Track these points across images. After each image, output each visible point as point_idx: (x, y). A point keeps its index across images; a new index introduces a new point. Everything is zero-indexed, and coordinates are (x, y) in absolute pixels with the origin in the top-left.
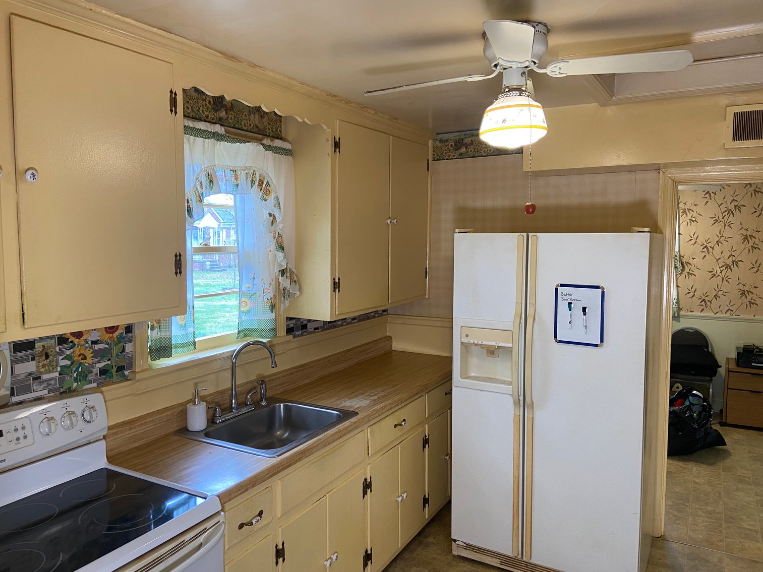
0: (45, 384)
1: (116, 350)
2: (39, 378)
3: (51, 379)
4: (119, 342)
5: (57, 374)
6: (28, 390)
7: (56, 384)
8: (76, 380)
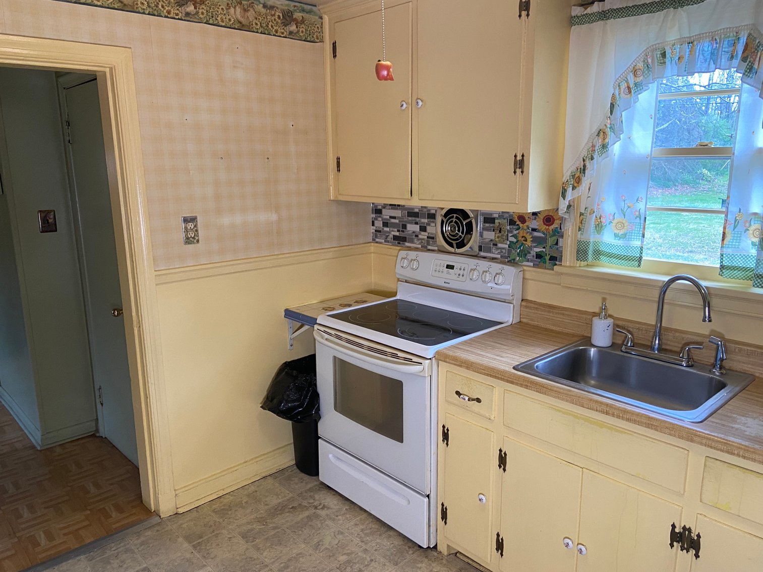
0: (499, 251)
1: (551, 241)
2: (496, 245)
3: (503, 249)
4: (554, 235)
5: (507, 246)
6: (489, 251)
7: (505, 253)
8: (518, 254)
